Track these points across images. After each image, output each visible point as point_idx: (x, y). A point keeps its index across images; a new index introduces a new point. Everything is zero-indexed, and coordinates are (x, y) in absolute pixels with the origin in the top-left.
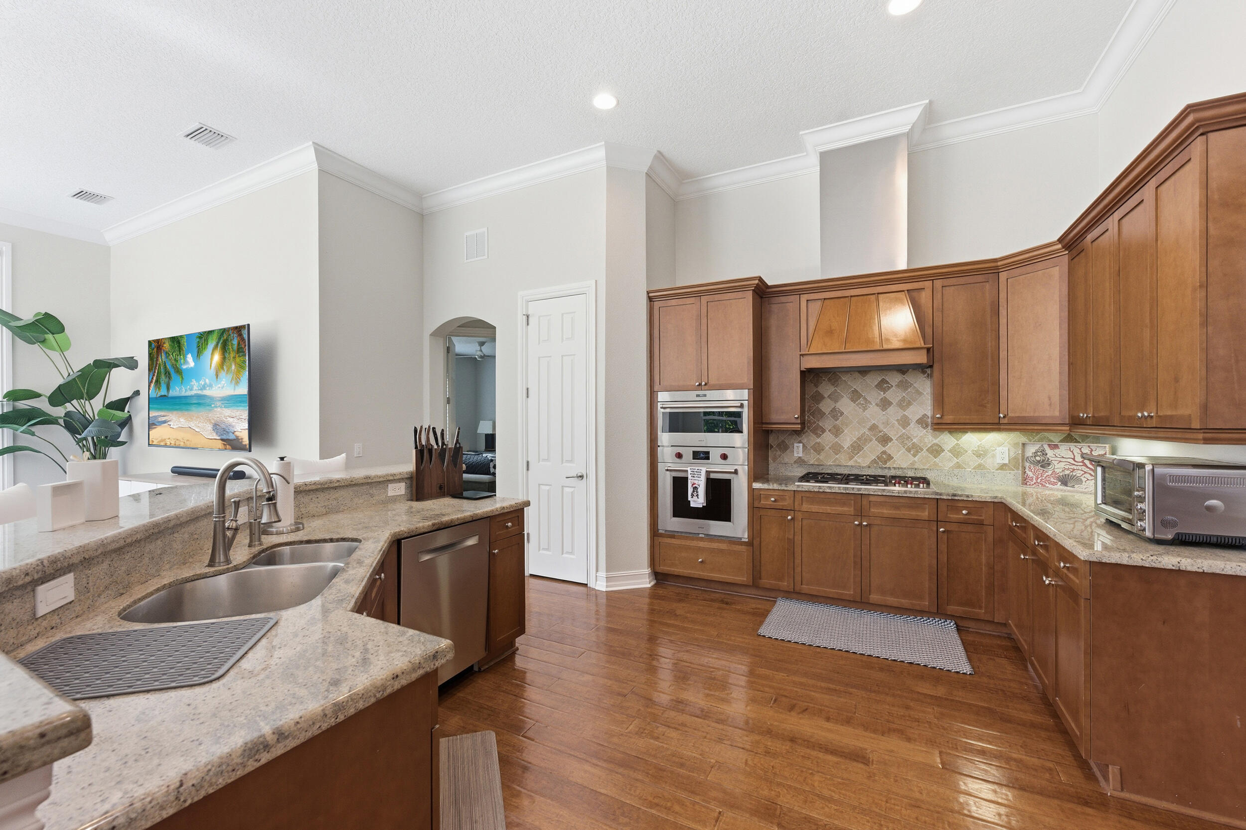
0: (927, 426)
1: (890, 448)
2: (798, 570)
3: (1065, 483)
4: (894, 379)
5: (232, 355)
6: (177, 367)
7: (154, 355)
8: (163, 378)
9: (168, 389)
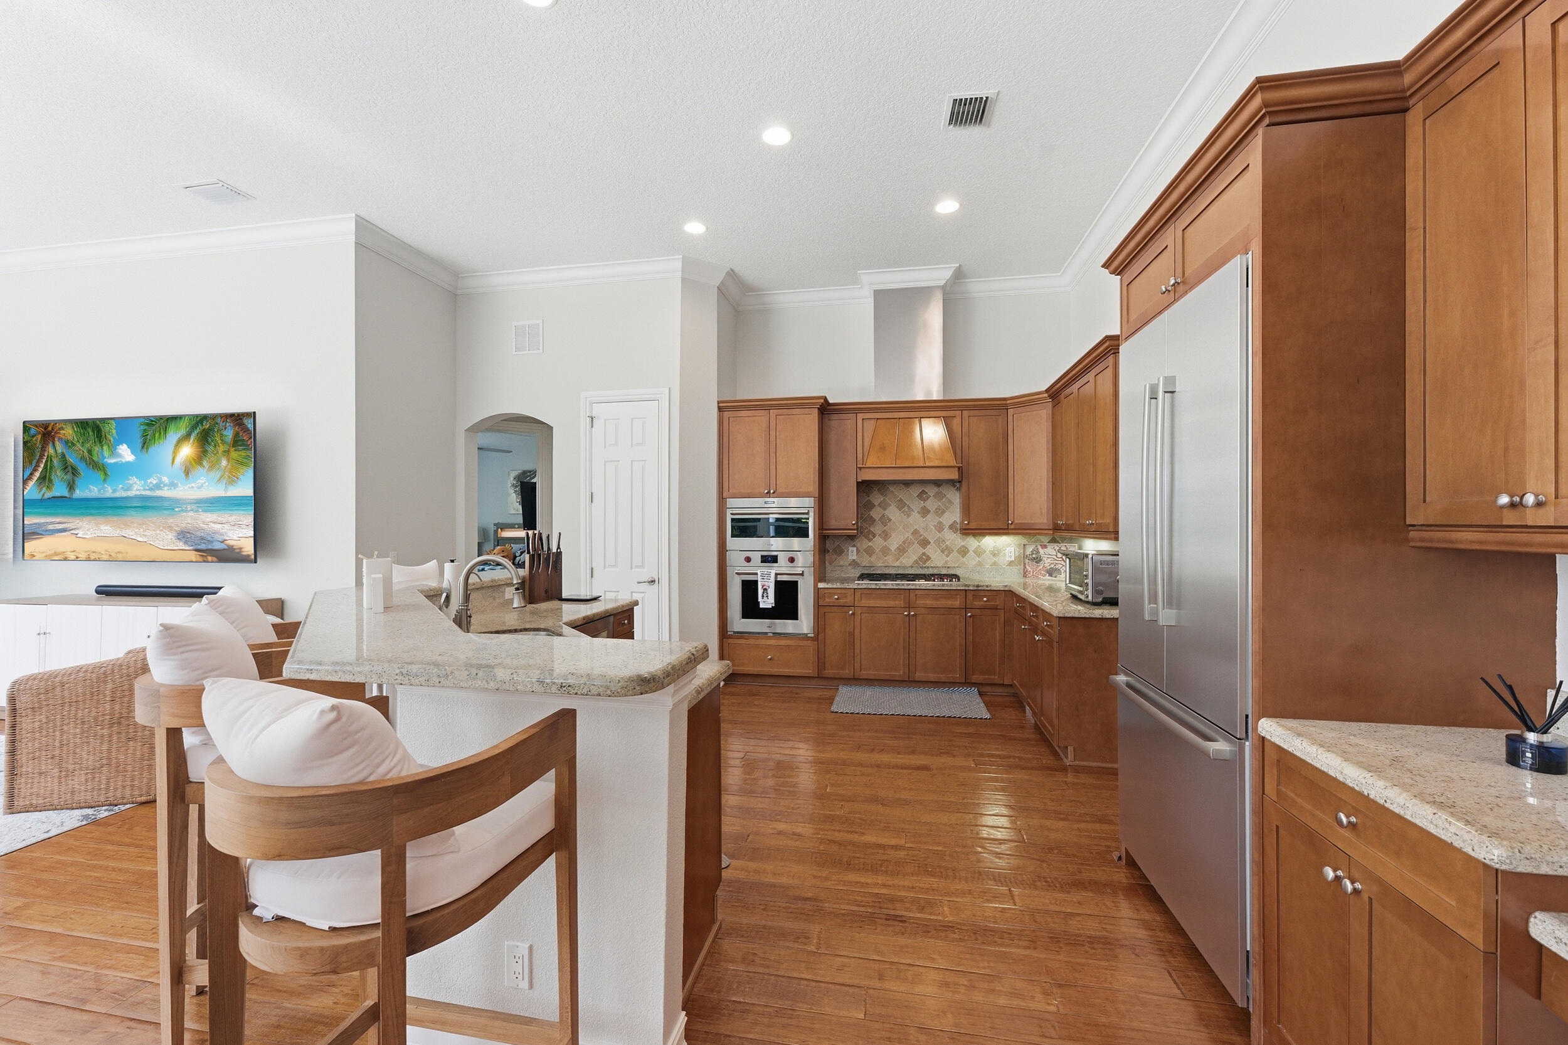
0: (957, 530)
1: (930, 550)
2: (857, 658)
3: (1051, 575)
4: (931, 491)
5: (221, 448)
6: (93, 460)
7: (35, 444)
8: (59, 474)
9: (70, 488)
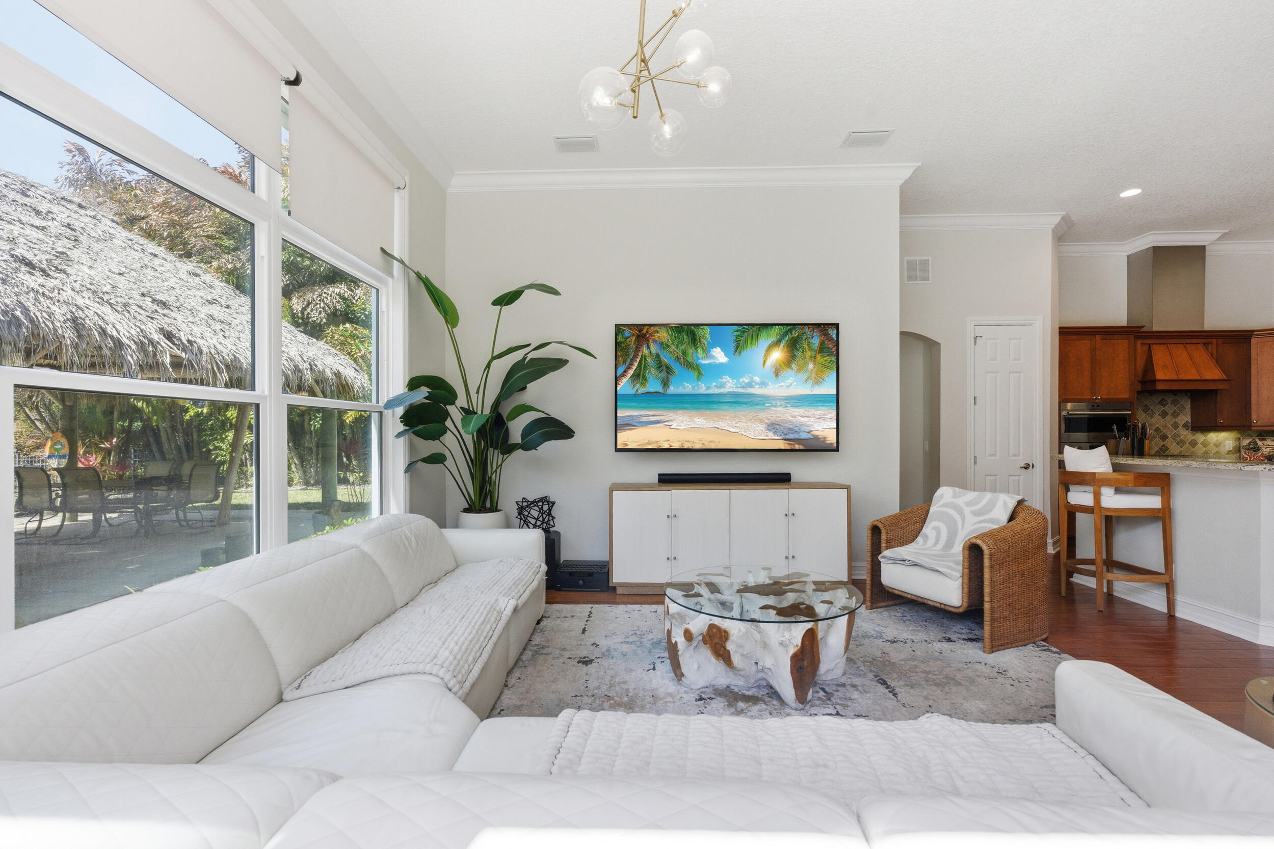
0: (1189, 428)
4: (1170, 398)
5: (809, 354)
6: (687, 361)
7: (629, 345)
8: (653, 371)
9: (664, 385)
